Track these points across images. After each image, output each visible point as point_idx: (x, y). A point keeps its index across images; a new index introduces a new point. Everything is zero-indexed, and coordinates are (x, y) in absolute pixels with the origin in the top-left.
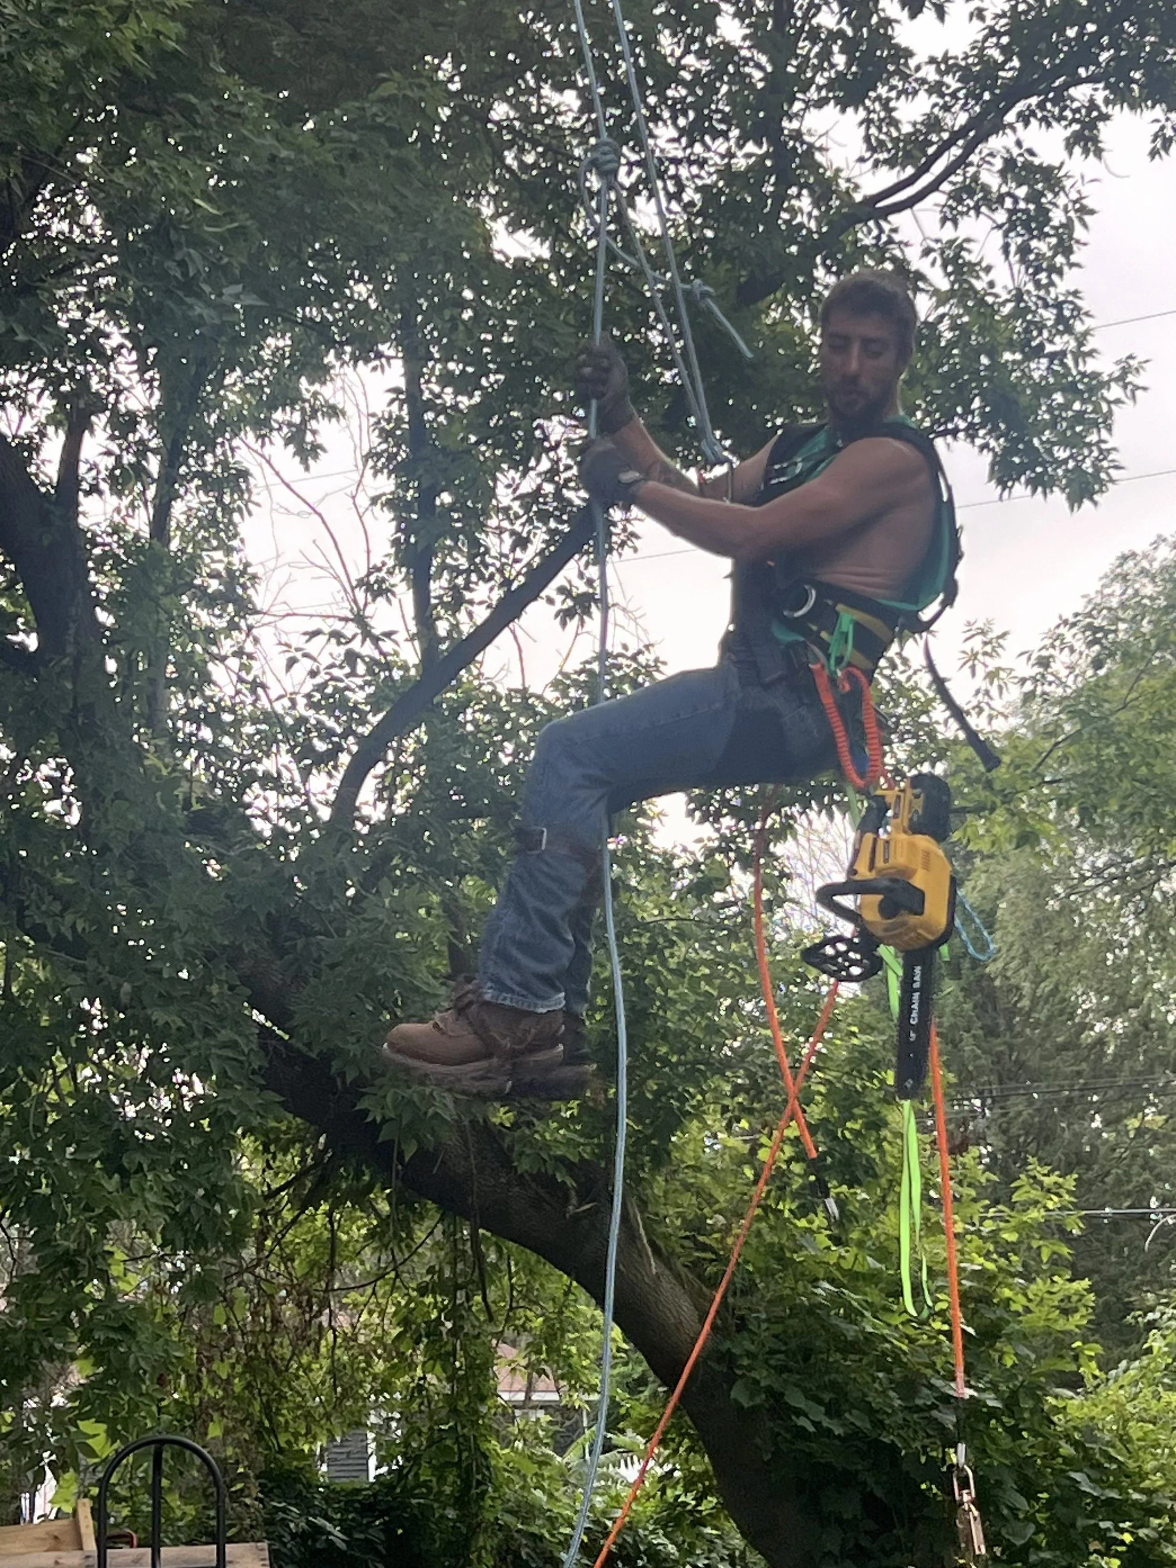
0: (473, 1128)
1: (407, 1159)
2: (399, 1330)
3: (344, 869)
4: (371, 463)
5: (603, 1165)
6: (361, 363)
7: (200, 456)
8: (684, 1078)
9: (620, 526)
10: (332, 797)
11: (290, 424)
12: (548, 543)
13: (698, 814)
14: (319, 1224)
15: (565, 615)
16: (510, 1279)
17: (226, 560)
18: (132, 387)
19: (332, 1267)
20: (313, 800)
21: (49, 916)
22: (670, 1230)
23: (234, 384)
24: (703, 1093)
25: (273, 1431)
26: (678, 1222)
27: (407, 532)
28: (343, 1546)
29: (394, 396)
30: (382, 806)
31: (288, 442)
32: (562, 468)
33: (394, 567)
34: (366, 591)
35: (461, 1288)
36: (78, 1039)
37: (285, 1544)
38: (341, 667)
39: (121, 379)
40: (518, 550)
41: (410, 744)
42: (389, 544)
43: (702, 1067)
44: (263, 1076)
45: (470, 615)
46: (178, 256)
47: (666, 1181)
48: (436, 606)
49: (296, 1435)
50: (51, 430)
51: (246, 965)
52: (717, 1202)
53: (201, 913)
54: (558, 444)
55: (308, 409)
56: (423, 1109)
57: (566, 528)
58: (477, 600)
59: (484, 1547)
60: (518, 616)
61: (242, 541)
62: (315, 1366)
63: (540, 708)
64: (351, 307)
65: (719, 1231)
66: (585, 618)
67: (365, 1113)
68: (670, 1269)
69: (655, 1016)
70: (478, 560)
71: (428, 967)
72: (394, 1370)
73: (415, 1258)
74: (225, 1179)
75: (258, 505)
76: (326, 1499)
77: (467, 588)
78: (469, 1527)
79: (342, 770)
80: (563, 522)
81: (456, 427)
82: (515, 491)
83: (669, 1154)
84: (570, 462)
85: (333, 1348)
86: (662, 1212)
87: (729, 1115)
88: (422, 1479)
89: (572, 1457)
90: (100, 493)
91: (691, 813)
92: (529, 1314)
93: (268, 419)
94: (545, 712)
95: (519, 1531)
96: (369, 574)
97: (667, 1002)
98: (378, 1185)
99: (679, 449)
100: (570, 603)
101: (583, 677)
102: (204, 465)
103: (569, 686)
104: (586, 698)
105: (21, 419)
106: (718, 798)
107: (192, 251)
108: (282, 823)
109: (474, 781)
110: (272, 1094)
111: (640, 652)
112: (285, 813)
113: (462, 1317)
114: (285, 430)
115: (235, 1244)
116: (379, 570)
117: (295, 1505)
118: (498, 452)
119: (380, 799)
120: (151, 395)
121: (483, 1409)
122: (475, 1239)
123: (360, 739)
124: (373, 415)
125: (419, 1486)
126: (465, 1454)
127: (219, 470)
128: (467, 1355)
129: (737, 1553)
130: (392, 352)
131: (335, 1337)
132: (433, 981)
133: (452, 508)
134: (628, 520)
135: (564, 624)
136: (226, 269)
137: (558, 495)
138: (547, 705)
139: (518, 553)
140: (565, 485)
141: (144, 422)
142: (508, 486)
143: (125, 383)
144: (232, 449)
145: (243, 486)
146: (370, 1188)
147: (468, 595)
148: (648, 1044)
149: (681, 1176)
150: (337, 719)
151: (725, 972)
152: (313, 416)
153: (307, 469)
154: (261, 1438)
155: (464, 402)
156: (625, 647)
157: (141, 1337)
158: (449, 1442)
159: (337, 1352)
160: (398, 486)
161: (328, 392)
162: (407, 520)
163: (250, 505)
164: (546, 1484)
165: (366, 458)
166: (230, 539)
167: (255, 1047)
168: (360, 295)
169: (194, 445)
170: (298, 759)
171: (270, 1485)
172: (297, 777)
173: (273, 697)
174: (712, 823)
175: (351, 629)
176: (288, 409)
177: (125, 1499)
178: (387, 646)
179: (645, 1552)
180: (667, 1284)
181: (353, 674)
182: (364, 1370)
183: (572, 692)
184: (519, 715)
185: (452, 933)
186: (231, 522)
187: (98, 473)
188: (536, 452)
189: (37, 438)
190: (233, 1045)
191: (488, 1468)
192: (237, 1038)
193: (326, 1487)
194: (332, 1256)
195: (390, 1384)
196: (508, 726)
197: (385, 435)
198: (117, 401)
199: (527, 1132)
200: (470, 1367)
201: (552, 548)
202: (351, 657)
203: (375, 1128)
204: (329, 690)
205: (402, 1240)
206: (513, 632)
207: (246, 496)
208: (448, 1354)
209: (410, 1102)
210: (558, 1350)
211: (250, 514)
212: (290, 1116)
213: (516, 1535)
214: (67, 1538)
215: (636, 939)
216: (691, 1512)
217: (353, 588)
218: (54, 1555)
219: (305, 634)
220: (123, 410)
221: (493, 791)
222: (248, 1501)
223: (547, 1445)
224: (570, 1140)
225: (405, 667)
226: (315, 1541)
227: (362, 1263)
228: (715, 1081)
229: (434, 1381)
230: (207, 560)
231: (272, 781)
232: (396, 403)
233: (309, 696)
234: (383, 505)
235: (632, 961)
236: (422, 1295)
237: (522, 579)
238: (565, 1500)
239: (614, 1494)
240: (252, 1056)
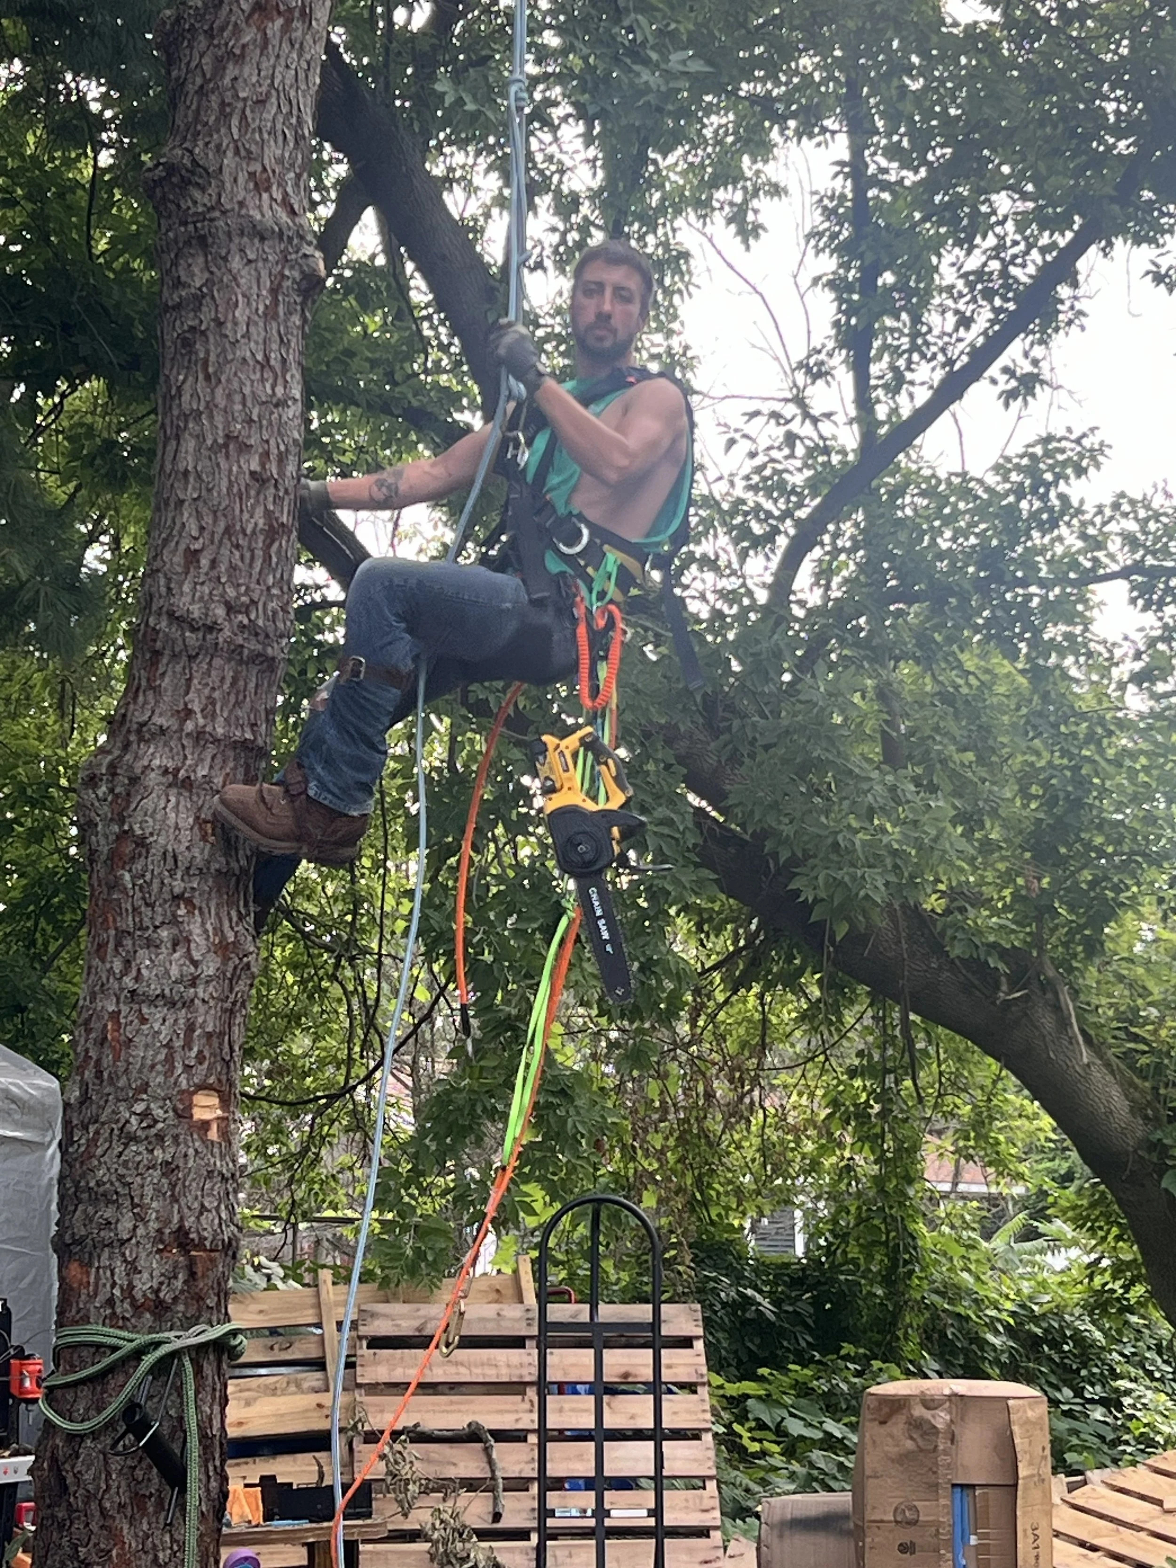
0: (904, 913)
1: (838, 939)
2: (828, 1111)
3: (780, 650)
4: (813, 242)
5: (1035, 954)
6: (805, 139)
7: (641, 238)
8: (1122, 868)
9: (1068, 304)
10: (769, 579)
11: (731, 204)
12: (993, 322)
13: (1140, 602)
14: (750, 1006)
15: (1009, 396)
16: (939, 1066)
17: (665, 344)
18: (575, 167)
19: (763, 1047)
20: (750, 583)
21: (491, 692)
22: (1102, 1021)
23: (676, 164)
24: (1139, 885)
25: (705, 1205)
26: (1111, 1013)
27: (848, 314)
28: (772, 1318)
29: (838, 168)
30: (818, 592)
31: (729, 221)
32: (1009, 244)
33: (834, 349)
34: (806, 374)
35: (890, 1071)
36: (519, 813)
37: (715, 1312)
38: (780, 448)
39: (565, 158)
40: (962, 329)
41: (847, 528)
42: (829, 326)
43: (1139, 859)
44: (697, 855)
45: (911, 396)
46: (626, 23)
47: (1099, 971)
48: (876, 387)
49: (728, 1209)
50: (495, 211)
51: (682, 746)
52: (1151, 994)
53: (637, 691)
54: (1006, 218)
55: (750, 188)
56: (854, 891)
57: (1011, 306)
58: (918, 381)
59: (911, 1326)
60: (960, 397)
61: (682, 324)
62: (746, 1144)
63: (980, 492)
64: (796, 80)
65: (1153, 1023)
66: (1029, 398)
67: (797, 893)
68: (1101, 1058)
69: (1091, 806)
70: (920, 341)
71: (862, 754)
72: (822, 1150)
73: (845, 1043)
74: (660, 952)
75: (698, 287)
76: (755, 1270)
77: (909, 368)
78: (896, 1304)
79: (780, 552)
80: (1007, 300)
81: (901, 202)
82: (959, 269)
83: (1102, 944)
84: (1018, 237)
85: (763, 1127)
86: (1095, 1001)
87: (1165, 907)
88: (850, 1256)
89: (999, 1243)
90: (545, 270)
91: (1133, 601)
92: (958, 1101)
93: (710, 198)
94: (985, 496)
95: (945, 1311)
96: (809, 356)
97: (1104, 792)
98: (809, 969)
99: (1131, 224)
100: (1013, 383)
101: (1025, 461)
102: (645, 245)
103: (1010, 471)
104: (1028, 482)
105: (467, 199)
106: (1162, 586)
107: (640, 17)
108: (719, 605)
109: (911, 565)
110: (707, 871)
111: (1084, 435)
112: (722, 594)
113: (890, 1100)
114: (727, 209)
115: (668, 1017)
116: (819, 352)
117: (726, 1276)
118: (942, 230)
119: (817, 583)
120: (595, 174)
121: (911, 1192)
122: (906, 1024)
123: (798, 523)
124: (815, 193)
125: (847, 1262)
126: (893, 1234)
127: (660, 251)
128: (895, 1138)
129: (1165, 1343)
130: (836, 127)
131: (765, 1116)
132: (865, 765)
133: (894, 288)
134: (1076, 298)
135: (1007, 405)
136: (673, 35)
137: (1004, 273)
138: (988, 489)
139: (962, 332)
140: (1012, 262)
141: (587, 203)
142: (953, 265)
143: (568, 163)
144: (674, 230)
145: (684, 268)
146: (800, 972)
147: (909, 376)
148: (1083, 835)
149: (1115, 966)
150: (776, 501)
151: (1164, 764)
152: (755, 194)
153: (748, 248)
154: (693, 1210)
155: (910, 178)
156: (1069, 430)
157: (579, 1102)
158: (876, 1222)
159: (767, 1130)
160: (840, 266)
161: (772, 171)
162: (849, 301)
163: (691, 288)
164: (972, 1267)
165: (809, 237)
166: (670, 322)
167: (691, 825)
168: (805, 68)
169: (636, 226)
170: (736, 542)
171: (702, 1255)
172: (734, 559)
173: (710, 479)
174: (1156, 611)
175: (790, 410)
176: (730, 187)
177: (562, 1263)
178: (826, 428)
179: (1071, 1337)
180: (1098, 1074)
181: (792, 456)
182: (793, 1150)
183: (1014, 477)
184: (959, 499)
185: (886, 722)
186: (671, 305)
187: (543, 249)
188: (981, 229)
189: (481, 221)
190: (667, 822)
191: (915, 1248)
192: (672, 815)
193: (756, 1260)
194: (763, 1037)
195: (820, 1163)
196: (947, 511)
197: (829, 213)
198: (560, 182)
199: (959, 917)
200: (898, 1150)
201: (997, 328)
202: (791, 439)
203: (807, 908)
204: (767, 472)
205: (831, 1023)
206: (954, 415)
207: (686, 278)
208: (876, 1135)
209: (841, 883)
210: (986, 1137)
211: (690, 295)
212: (723, 897)
213: (942, 1315)
214: (509, 1292)
215: (1074, 728)
216: (1118, 1300)
217: (793, 371)
218: (495, 1307)
219: (745, 414)
220: (566, 191)
221: (931, 578)
222: (681, 1268)
223: (974, 1229)
224: (1001, 927)
225: (843, 452)
226: (744, 1311)
227: (793, 1045)
228: (1152, 873)
229: (862, 1163)
230: (647, 344)
231: (709, 563)
232: (841, 176)
233: (747, 478)
234: (824, 286)
235: (1068, 751)
236: (851, 1078)
237: (965, 359)
238: (992, 1284)
239: (1040, 1279)
240: (688, 835)
